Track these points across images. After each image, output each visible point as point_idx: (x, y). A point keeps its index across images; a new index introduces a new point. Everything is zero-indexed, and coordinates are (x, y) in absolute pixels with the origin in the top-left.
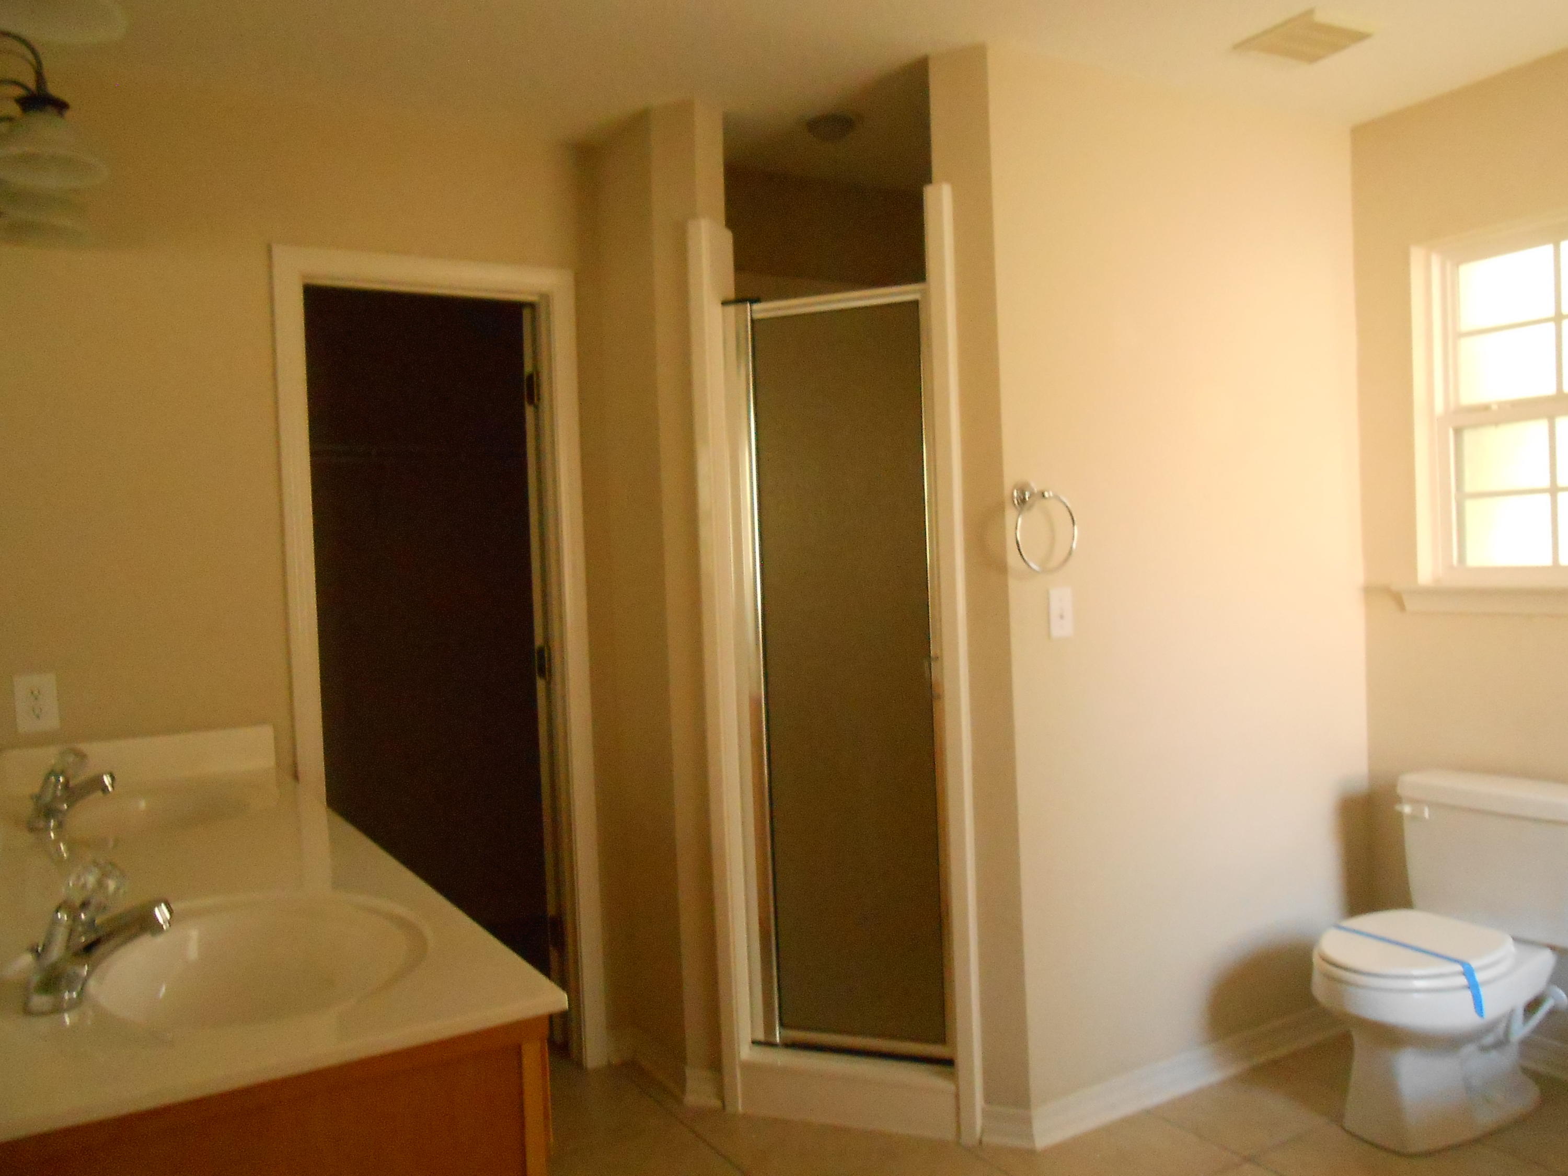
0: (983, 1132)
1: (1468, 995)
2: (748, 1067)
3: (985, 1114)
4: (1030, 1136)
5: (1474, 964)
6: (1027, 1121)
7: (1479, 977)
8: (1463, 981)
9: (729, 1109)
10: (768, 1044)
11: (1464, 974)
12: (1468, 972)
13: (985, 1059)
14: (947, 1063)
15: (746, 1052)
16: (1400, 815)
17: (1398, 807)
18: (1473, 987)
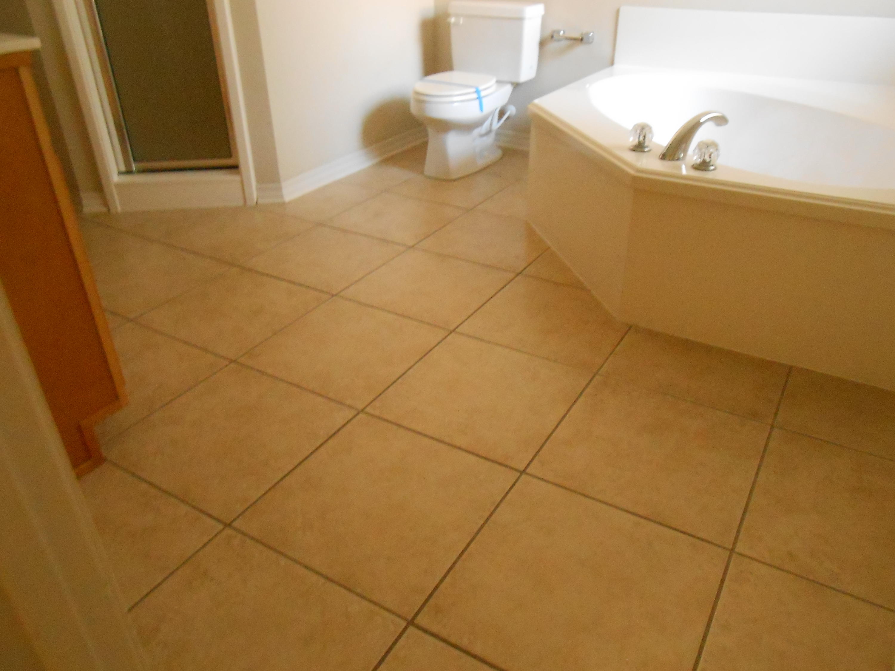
0: (257, 199)
1: (477, 102)
2: (118, 186)
3: (258, 190)
4: (282, 196)
5: (481, 88)
6: (280, 189)
7: (483, 94)
8: (475, 96)
9: (112, 211)
10: (129, 172)
11: (476, 92)
12: (478, 92)
13: (255, 161)
14: (235, 167)
15: (116, 178)
16: (449, 24)
17: (448, 20)
18: (479, 98)
